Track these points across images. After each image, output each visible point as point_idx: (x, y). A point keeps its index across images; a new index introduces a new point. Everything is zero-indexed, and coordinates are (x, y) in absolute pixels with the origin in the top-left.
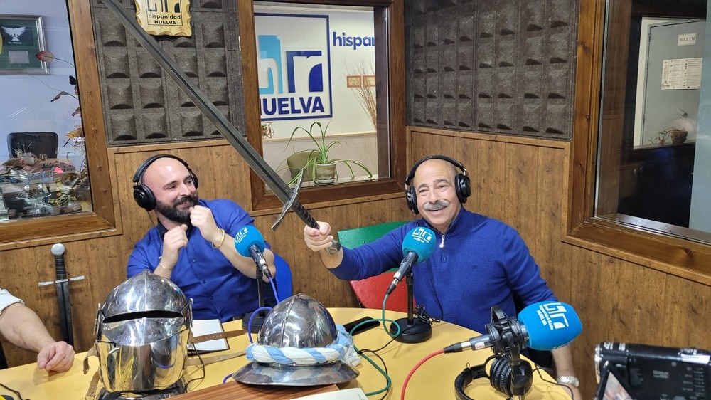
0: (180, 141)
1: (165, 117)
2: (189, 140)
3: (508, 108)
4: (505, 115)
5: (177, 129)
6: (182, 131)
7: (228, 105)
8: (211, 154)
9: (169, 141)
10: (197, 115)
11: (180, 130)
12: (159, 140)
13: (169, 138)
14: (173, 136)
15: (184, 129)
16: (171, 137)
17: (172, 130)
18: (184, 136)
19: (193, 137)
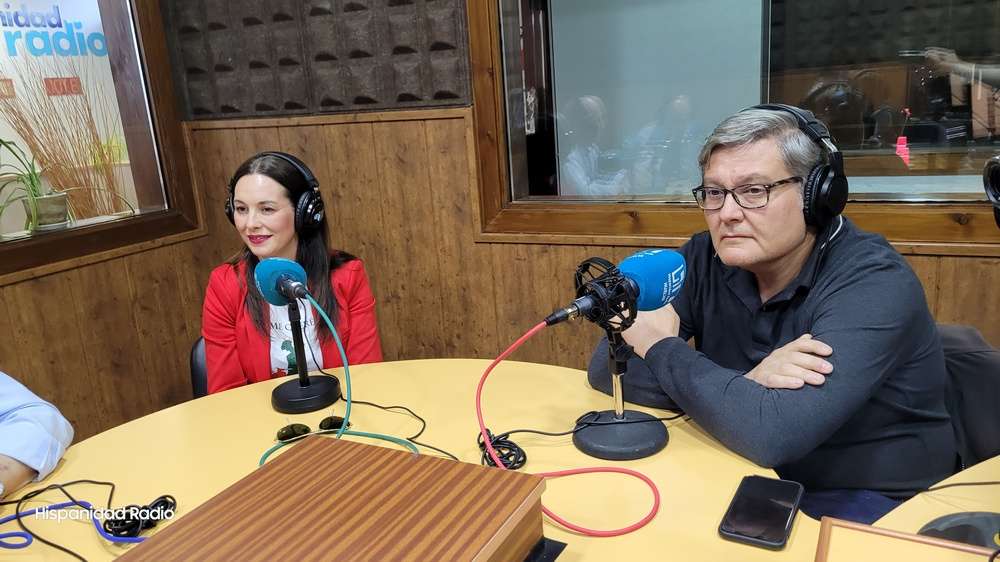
3: (368, 72)
4: (366, 82)
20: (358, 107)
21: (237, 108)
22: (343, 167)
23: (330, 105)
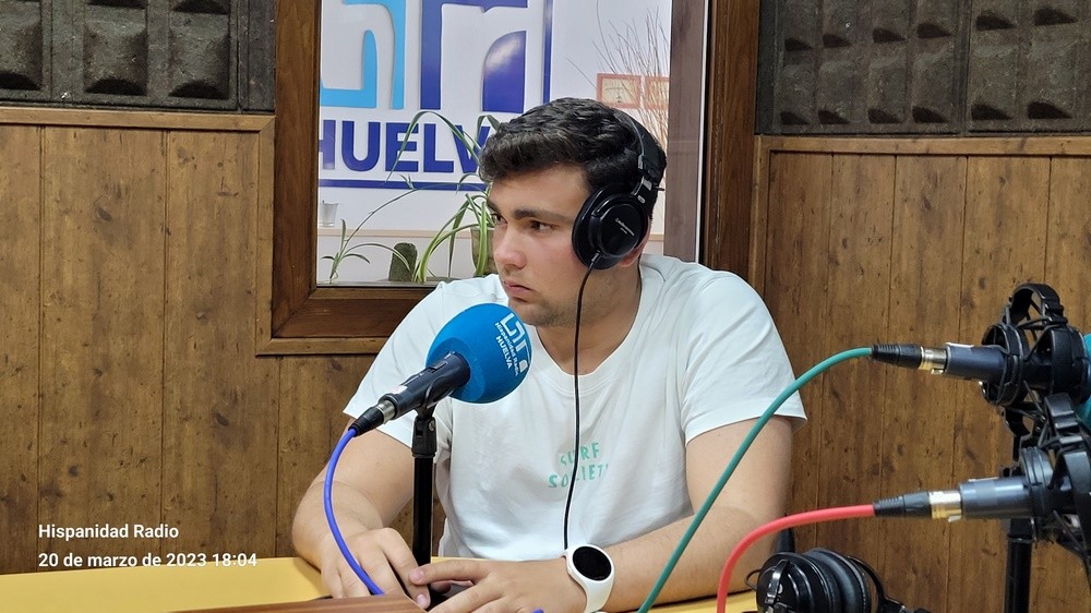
0: (76, 104)
1: (38, 30)
2: (102, 105)
3: (1062, 54)
4: (1054, 73)
5: (71, 69)
6: (86, 76)
7: (228, 13)
9: (42, 102)
10: (132, 33)
11: (80, 71)
12: (15, 94)
13: (44, 94)
14: (58, 89)
15: (91, 70)
16: (52, 90)
17: (58, 70)
18: (89, 91)
19: (117, 98)
20: (1033, 124)
21: (841, 114)
22: (987, 245)
23: (988, 117)
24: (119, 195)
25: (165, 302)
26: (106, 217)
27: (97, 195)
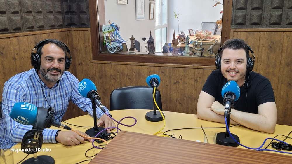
0: (267, 27)
2: (272, 27)
8: (283, 36)
9: (261, 27)
11: (268, 21)
12: (256, 26)
13: (261, 26)
14: (264, 25)
15: (270, 21)
16: (263, 25)
17: (264, 21)
18: (270, 25)
19: (275, 26)
24: (274, 43)
25: (281, 63)
26: (271, 47)
27: (269, 43)
